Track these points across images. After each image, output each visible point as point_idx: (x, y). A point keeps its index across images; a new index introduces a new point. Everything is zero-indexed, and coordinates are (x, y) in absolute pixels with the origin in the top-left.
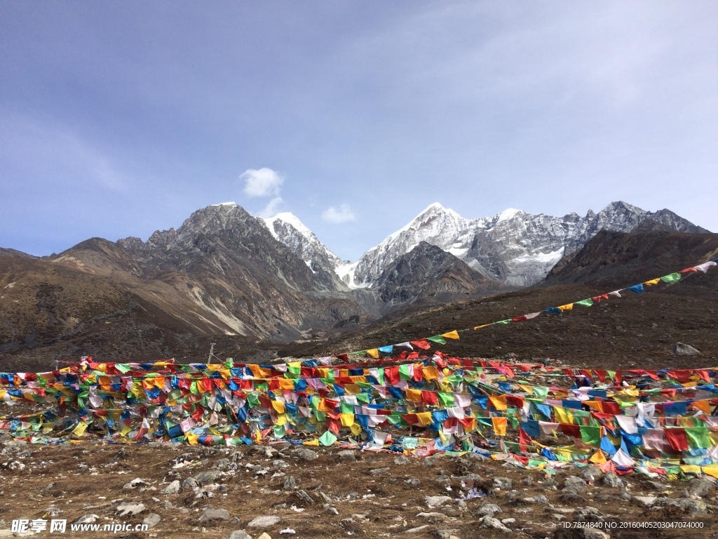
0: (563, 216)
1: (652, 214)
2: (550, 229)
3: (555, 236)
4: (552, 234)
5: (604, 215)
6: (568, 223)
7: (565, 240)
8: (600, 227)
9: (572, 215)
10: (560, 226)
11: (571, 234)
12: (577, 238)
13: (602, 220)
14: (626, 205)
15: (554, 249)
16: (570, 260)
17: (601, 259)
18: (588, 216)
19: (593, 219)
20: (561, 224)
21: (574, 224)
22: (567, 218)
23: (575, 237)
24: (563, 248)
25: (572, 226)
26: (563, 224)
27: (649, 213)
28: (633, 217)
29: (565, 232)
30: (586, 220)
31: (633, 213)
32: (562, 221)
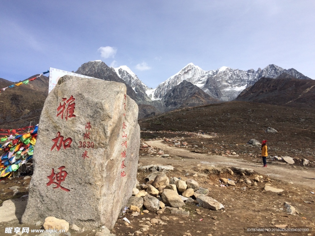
0: (247, 70)
1: (287, 70)
2: (241, 76)
3: (243, 79)
4: (242, 78)
5: (265, 70)
6: (249, 74)
7: (248, 81)
8: (263, 76)
9: (251, 70)
10: (246, 75)
11: (250, 78)
12: (253, 80)
13: (264, 73)
14: (275, 66)
15: (243, 85)
16: (248, 90)
17: (261, 90)
18: (258, 71)
19: (260, 72)
20: (246, 74)
21: (252, 74)
22: (249, 71)
24: (246, 85)
25: (251, 75)
26: (247, 74)
27: (285, 70)
28: (278, 72)
29: (248, 78)
30: (257, 72)
31: (278, 70)
32: (247, 73)
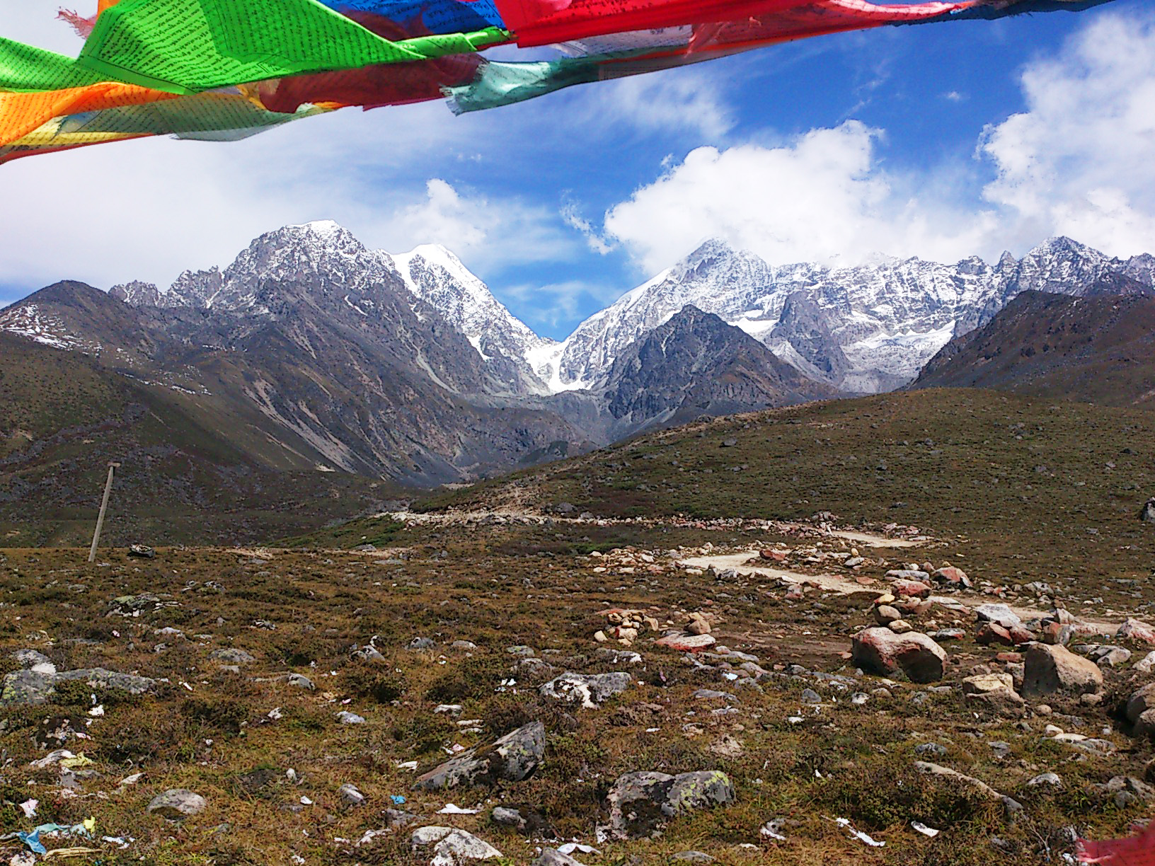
0: (956, 262)
1: (1122, 262)
2: (929, 287)
3: (939, 301)
4: (934, 297)
6: (963, 276)
7: (957, 309)
8: (1024, 285)
9: (972, 261)
10: (950, 281)
11: (969, 297)
12: (980, 305)
14: (1073, 246)
15: (936, 325)
18: (1001, 264)
19: (1012, 269)
20: (951, 277)
21: (975, 278)
22: (963, 266)
23: (976, 303)
24: (953, 323)
25: (971, 282)
26: (954, 279)
27: (1115, 260)
28: (1085, 268)
29: (958, 294)
30: (997, 271)
31: (1087, 260)
32: (953, 273)
